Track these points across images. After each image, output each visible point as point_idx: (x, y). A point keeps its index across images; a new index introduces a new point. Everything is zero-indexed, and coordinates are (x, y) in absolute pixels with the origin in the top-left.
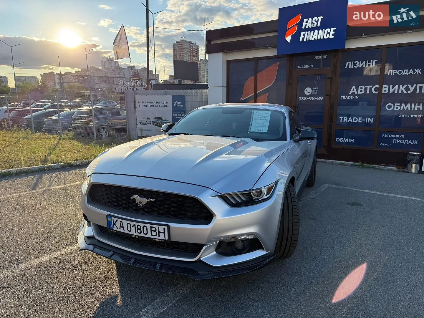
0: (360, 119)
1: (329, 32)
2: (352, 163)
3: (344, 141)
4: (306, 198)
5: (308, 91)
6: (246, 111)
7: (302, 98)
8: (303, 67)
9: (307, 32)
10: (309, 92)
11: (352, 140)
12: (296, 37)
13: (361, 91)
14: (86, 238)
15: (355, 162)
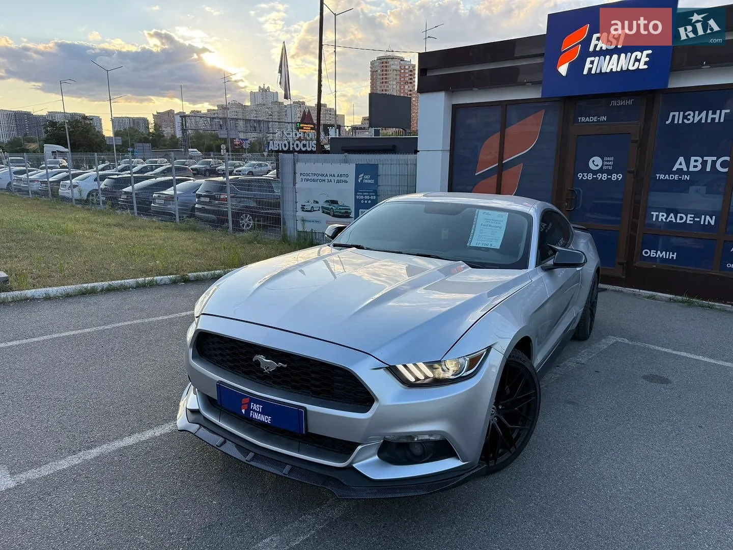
0: (691, 217)
1: (638, 57)
2: (671, 296)
3: (657, 256)
4: (569, 361)
5: (596, 162)
6: (465, 210)
7: (583, 175)
8: (587, 119)
9: (597, 58)
10: (597, 166)
11: (673, 254)
12: (578, 66)
13: (695, 166)
14: (189, 412)
15: (676, 295)
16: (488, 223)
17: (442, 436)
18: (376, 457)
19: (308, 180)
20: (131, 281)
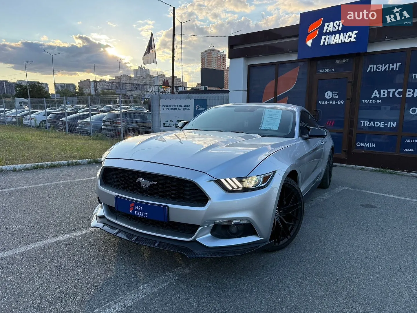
0: (382, 123)
1: (350, 35)
2: (373, 168)
3: (365, 146)
4: (318, 198)
5: (329, 94)
6: (258, 110)
7: (322, 102)
8: (323, 71)
9: (328, 36)
10: (330, 96)
11: (374, 144)
12: (317, 41)
13: (384, 95)
14: (98, 218)
15: (376, 167)
16: (270, 117)
17: (248, 220)
18: (210, 235)
19: (167, 109)
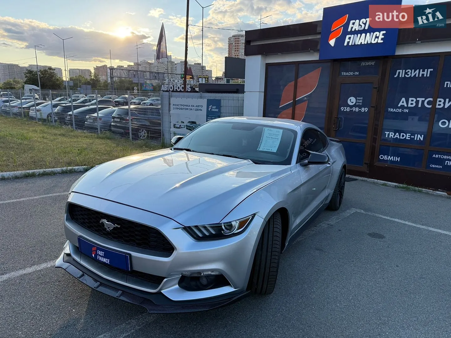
0: (409, 135)
1: (378, 36)
2: (396, 184)
3: (388, 159)
4: (323, 223)
5: (352, 100)
6: (257, 128)
7: (344, 109)
8: (347, 74)
9: (353, 36)
10: (353, 102)
11: (398, 158)
13: (412, 104)
14: (65, 255)
15: (399, 183)
16: (271, 136)
17: (219, 272)
18: (177, 286)
19: (178, 108)
20: (59, 169)
